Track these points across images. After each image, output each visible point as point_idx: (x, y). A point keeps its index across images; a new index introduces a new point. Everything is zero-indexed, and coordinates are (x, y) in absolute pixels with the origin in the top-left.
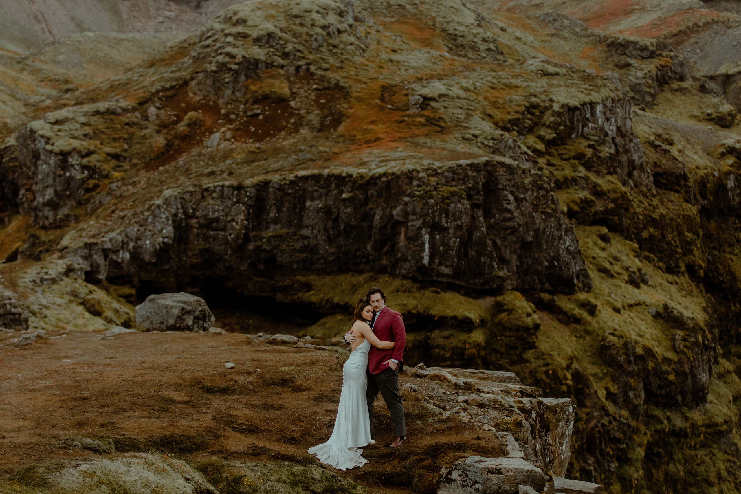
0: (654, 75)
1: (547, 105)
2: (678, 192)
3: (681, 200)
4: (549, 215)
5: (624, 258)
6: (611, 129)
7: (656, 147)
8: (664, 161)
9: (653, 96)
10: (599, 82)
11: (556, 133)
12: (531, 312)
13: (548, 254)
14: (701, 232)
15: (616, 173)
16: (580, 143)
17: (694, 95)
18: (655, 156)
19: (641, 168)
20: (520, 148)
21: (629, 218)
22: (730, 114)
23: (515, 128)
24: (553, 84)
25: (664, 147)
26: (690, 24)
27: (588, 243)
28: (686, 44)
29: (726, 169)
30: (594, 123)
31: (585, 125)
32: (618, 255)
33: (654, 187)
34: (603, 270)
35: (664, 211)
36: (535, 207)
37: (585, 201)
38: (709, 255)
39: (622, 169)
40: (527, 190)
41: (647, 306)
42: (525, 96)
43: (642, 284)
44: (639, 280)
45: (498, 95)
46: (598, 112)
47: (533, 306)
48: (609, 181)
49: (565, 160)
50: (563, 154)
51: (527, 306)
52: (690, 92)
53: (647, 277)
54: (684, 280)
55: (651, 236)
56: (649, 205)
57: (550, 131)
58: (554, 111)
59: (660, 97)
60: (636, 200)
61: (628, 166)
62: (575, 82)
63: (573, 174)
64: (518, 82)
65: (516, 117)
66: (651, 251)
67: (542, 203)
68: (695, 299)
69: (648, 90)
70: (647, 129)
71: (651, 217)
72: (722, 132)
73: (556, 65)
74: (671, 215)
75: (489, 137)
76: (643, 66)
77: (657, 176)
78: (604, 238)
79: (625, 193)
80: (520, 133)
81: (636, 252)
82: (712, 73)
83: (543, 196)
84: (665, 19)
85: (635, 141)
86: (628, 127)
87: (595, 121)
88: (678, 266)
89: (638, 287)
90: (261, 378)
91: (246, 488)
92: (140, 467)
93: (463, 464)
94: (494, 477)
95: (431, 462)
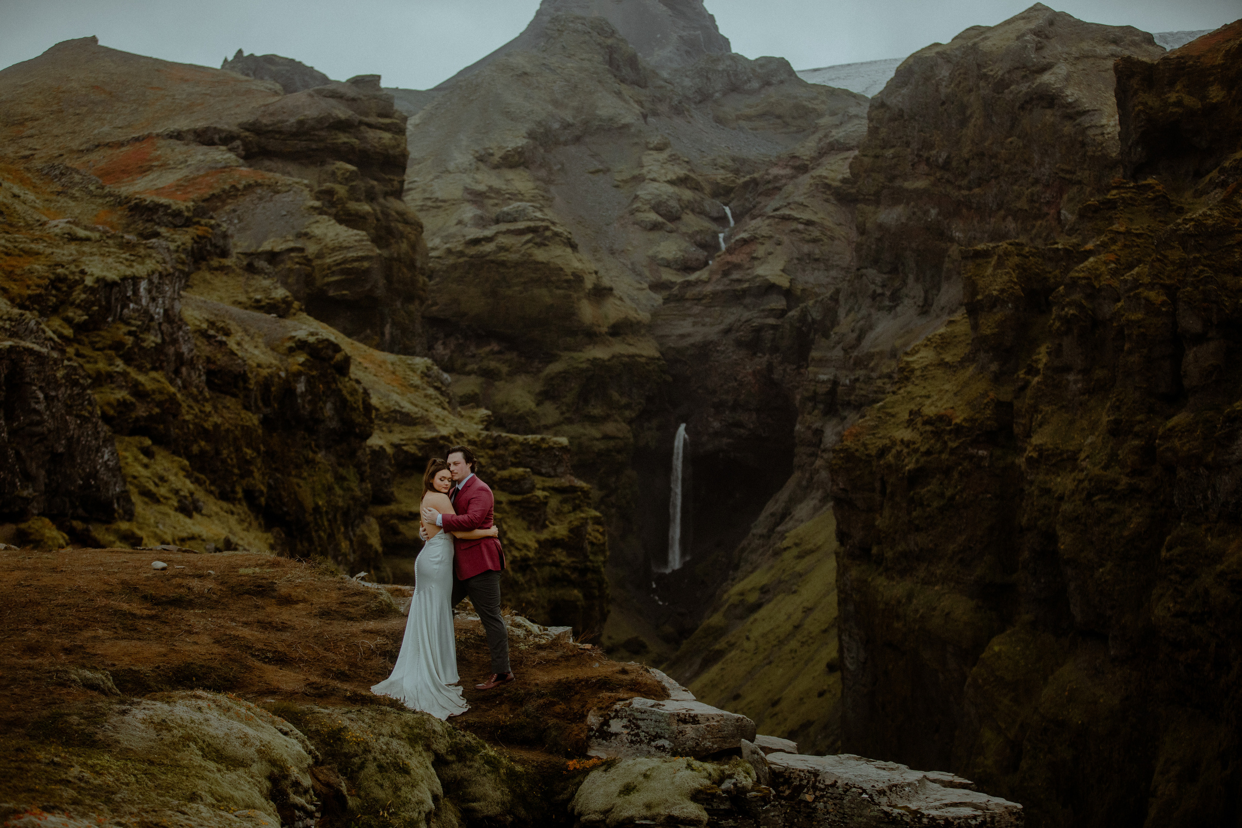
0: (190, 248)
1: (77, 278)
2: (234, 395)
3: (240, 407)
4: (86, 420)
5: (172, 478)
6: (158, 312)
7: (209, 338)
8: (219, 356)
9: (187, 275)
10: (142, 252)
11: (87, 315)
12: (64, 544)
13: (84, 470)
14: (262, 448)
15: (161, 368)
16: (118, 329)
17: (239, 275)
18: (208, 349)
19: (191, 364)
20: (44, 332)
21: (177, 428)
22: (284, 300)
23: (36, 306)
24: (84, 252)
25: (219, 338)
26: (227, 187)
27: (126, 458)
28: (220, 212)
29: (295, 368)
30: (136, 303)
31: (125, 306)
32: (165, 474)
33: (206, 389)
34: (146, 494)
35: (219, 421)
36: (69, 408)
37: (123, 403)
38: (270, 478)
39: (168, 363)
40: (60, 386)
41: (203, 540)
42: (50, 266)
43: (194, 513)
44: (191, 507)
45: (14, 263)
46: (142, 290)
47: (67, 537)
48: (154, 379)
49: (98, 349)
50: (96, 342)
51: (59, 537)
52: (234, 271)
53: (201, 504)
54: (242, 508)
55: (202, 452)
56: (201, 411)
57: (80, 312)
58: (86, 286)
59: (196, 277)
60: (184, 405)
61: (175, 361)
62: (112, 250)
63: (109, 369)
64: (40, 247)
65: (38, 292)
66: (202, 470)
67: (77, 403)
68: (260, 534)
69: (180, 267)
70: (196, 313)
71: (202, 427)
72: (288, 322)
73: (86, 228)
74: (227, 425)
75: (5, 317)
76: (176, 236)
77: (210, 373)
78: (147, 452)
79: (174, 394)
80: (42, 314)
81: (187, 471)
82: (252, 250)
83: (78, 394)
84: (194, 179)
85: (185, 328)
86: (176, 311)
87: (138, 302)
88: (234, 492)
89: (190, 516)
90: (222, 583)
91: (351, 746)
92: (215, 714)
93: (627, 709)
94: (689, 729)
95: (563, 706)
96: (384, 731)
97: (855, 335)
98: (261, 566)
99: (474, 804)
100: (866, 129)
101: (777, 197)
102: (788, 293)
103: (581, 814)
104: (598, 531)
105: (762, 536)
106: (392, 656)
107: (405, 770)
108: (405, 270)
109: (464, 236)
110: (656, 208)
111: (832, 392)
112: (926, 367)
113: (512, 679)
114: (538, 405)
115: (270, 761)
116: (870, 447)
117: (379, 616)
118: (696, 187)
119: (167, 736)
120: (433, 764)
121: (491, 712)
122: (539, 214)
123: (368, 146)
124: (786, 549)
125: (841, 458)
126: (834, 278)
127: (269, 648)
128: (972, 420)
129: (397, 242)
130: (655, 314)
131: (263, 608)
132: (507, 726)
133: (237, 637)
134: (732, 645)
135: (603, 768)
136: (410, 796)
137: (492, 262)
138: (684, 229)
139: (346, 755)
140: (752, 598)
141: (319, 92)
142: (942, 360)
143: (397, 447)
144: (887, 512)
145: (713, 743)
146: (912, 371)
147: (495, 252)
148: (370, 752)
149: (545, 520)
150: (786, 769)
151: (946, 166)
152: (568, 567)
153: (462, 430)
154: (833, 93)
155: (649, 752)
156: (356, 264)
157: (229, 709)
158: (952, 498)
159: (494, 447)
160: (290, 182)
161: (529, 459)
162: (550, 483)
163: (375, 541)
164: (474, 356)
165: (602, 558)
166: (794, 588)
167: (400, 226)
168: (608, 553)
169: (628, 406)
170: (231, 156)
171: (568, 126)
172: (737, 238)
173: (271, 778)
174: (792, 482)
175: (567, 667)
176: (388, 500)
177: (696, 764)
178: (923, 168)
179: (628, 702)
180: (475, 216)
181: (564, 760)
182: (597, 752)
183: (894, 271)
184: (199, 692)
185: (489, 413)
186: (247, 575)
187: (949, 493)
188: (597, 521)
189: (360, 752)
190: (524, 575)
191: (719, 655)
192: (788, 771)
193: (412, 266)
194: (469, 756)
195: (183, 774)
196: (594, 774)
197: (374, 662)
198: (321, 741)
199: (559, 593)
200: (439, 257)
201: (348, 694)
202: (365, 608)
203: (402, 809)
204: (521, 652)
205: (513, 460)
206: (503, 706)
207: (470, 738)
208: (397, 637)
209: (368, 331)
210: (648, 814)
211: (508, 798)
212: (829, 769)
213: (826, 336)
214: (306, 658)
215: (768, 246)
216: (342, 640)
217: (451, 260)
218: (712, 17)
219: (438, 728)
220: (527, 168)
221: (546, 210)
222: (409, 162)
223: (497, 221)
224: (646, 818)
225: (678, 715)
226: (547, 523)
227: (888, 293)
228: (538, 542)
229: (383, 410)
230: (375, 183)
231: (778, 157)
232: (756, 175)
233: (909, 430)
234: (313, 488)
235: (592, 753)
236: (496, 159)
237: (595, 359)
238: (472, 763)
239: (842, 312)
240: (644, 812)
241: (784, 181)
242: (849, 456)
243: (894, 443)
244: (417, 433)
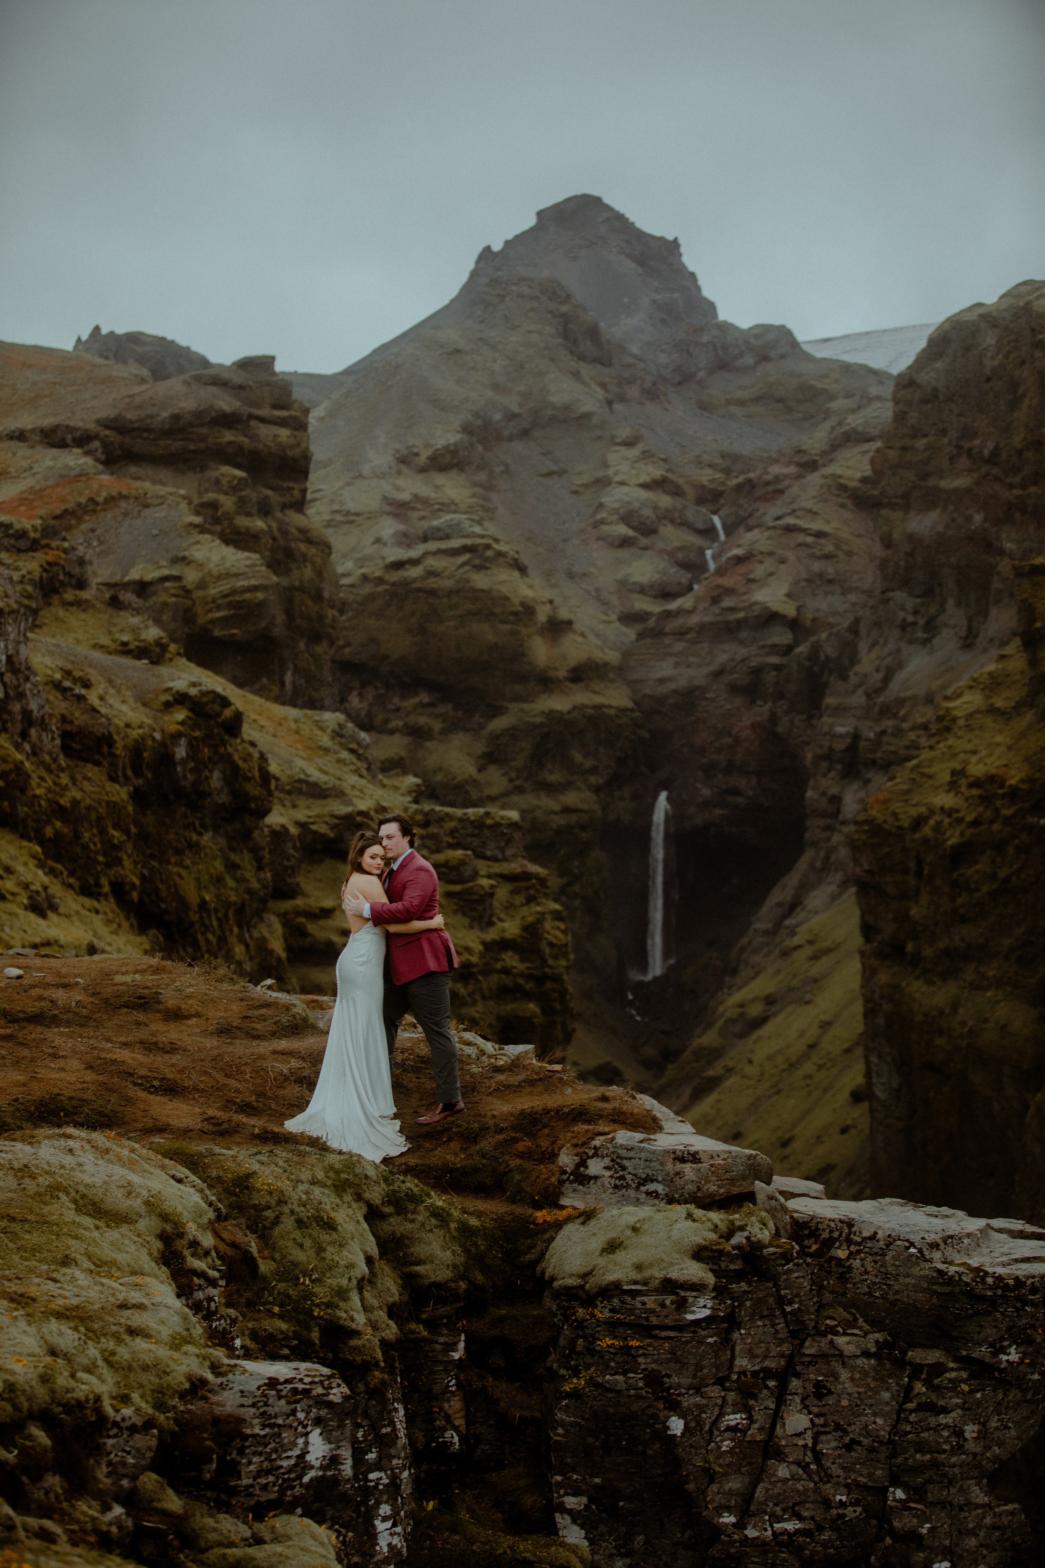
0: (37, 578)
2: (97, 763)
3: (104, 778)
5: (20, 869)
7: (64, 690)
8: (77, 714)
9: (35, 612)
14: (133, 829)
15: (6, 730)
17: (100, 611)
18: (63, 704)
21: (26, 805)
22: (158, 643)
25: (77, 691)
26: (83, 500)
28: (75, 531)
29: (173, 728)
32: (11, 863)
33: (62, 756)
35: (78, 795)
39: (13, 724)
41: (61, 946)
43: (49, 913)
44: (45, 905)
52: (93, 606)
53: (57, 900)
54: (109, 906)
55: (58, 835)
56: (55, 784)
59: (45, 615)
60: (34, 776)
61: (22, 720)
66: (57, 858)
68: (132, 938)
69: (26, 601)
70: (48, 661)
71: (57, 803)
72: (164, 670)
74: (88, 801)
76: (20, 564)
77: (65, 736)
79: (22, 763)
81: (39, 860)
82: (117, 579)
84: (41, 490)
85: (33, 679)
86: (22, 657)
88: (98, 885)
89: (43, 915)
90: (93, 994)
91: (262, 1197)
92: (91, 1157)
93: (609, 1145)
94: (688, 1169)
95: (529, 1144)
96: (303, 1177)
97: (879, 676)
98: (143, 971)
99: (419, 1268)
100: (890, 414)
101: (779, 502)
102: (794, 624)
103: (553, 1279)
104: (558, 928)
105: (765, 932)
106: (310, 1083)
107: (330, 1226)
108: (310, 603)
109: (383, 558)
110: (626, 519)
111: (852, 748)
112: (970, 716)
113: (462, 1110)
114: (480, 770)
115: (160, 1215)
116: (901, 816)
117: (293, 1033)
118: (677, 492)
119: (31, 1186)
120: (366, 1218)
121: (436, 1152)
122: (477, 529)
123: (261, 446)
124: (797, 948)
125: (865, 832)
126: (854, 604)
127: (155, 1075)
128: (1030, 780)
129: (299, 568)
130: (626, 655)
131: (146, 1025)
132: (457, 1169)
133: (114, 1062)
134: (730, 1070)
135: (581, 1220)
136: (337, 1258)
137: (420, 590)
138: (661, 545)
139: (255, 1207)
140: (755, 1011)
141: (197, 378)
142: (992, 705)
143: (302, 825)
144: (924, 899)
145: (719, 1186)
146: (954, 720)
147: (423, 578)
148: (286, 1203)
149: (491, 915)
150: (813, 1218)
151: (993, 459)
152: (522, 975)
153: (385, 804)
154: (847, 369)
155: (638, 1200)
156: (248, 596)
157: (107, 1151)
158: (1007, 879)
159: (426, 824)
160: (162, 493)
161: (470, 839)
162: (497, 868)
163: (277, 945)
164: (398, 710)
165: (563, 963)
166: (808, 997)
167: (302, 546)
168: (572, 956)
169: (593, 771)
170: (89, 461)
171: (512, 416)
172: (729, 555)
173: (163, 1237)
174: (802, 865)
175: (531, 1094)
176: (292, 893)
177: (699, 1213)
178: (964, 462)
179: (610, 1136)
180: (396, 534)
181: (530, 1211)
182: (573, 1200)
183: (928, 593)
184: (70, 1130)
185: (418, 781)
186: (125, 984)
187: (1003, 873)
188: (557, 916)
189: (274, 1203)
190: (466, 985)
191: (713, 1083)
192: (815, 1221)
193: (318, 597)
194: (411, 1207)
195: (51, 1232)
196: (569, 1228)
197: (286, 1091)
198: (224, 1190)
199: (510, 1007)
200: (352, 586)
201: (257, 1131)
202: (276, 1023)
203: (328, 1275)
204: (473, 1075)
205: (450, 840)
206: (452, 1144)
207: (411, 1184)
208: (316, 1059)
209: (265, 680)
210: (639, 1277)
211: (460, 1260)
212: (866, 1217)
213: (844, 677)
214: (202, 1086)
215: (768, 564)
216: (246, 1064)
217: (368, 589)
218: (693, 275)
219: (371, 1172)
220: (462, 470)
221: (486, 524)
222: (312, 466)
223: (425, 539)
224: (636, 1283)
225: (674, 1153)
226: (494, 919)
227: (921, 622)
228: (484, 943)
229: (284, 779)
230: (270, 493)
231: (780, 451)
232: (752, 475)
233: (951, 795)
234: (198, 880)
235: (564, 1201)
236: (423, 459)
237: (552, 711)
238: (413, 1217)
239: (863, 647)
240: (634, 1275)
241: (787, 482)
242: (875, 829)
243: (932, 812)
244: (329, 808)
